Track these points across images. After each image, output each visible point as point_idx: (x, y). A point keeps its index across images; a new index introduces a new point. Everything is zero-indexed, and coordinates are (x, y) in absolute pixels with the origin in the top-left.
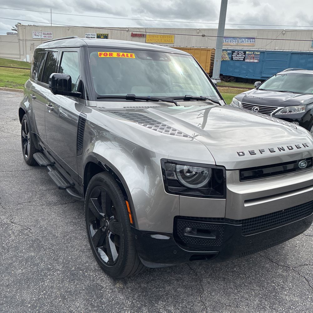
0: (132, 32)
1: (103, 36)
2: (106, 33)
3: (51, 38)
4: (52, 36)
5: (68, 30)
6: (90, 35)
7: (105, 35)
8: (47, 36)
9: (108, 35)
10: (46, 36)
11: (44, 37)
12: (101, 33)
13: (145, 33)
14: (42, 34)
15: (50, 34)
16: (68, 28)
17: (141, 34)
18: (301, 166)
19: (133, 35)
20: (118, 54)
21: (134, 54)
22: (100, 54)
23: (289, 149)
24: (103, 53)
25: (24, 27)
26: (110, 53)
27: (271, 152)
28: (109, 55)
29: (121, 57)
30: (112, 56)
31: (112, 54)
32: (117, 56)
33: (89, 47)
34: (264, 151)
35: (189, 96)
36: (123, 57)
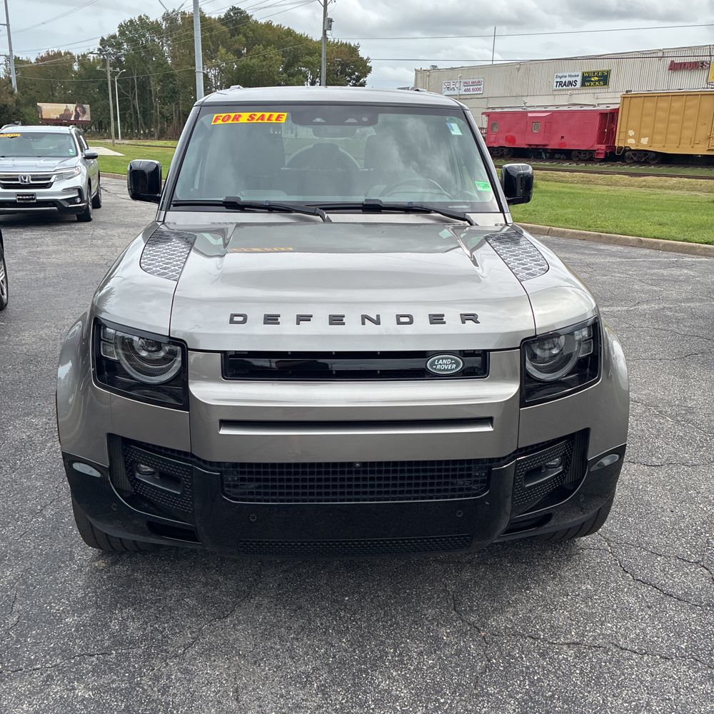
0: (672, 59)
1: (596, 76)
2: (606, 68)
3: (479, 92)
4: (482, 86)
5: (518, 71)
6: (566, 77)
7: (603, 72)
8: (471, 87)
9: (609, 72)
10: (469, 87)
11: (465, 91)
12: (594, 70)
13: (708, 58)
14: (462, 84)
15: (479, 83)
16: (518, 66)
17: (696, 63)
18: (435, 369)
19: (675, 67)
20: (250, 116)
21: (286, 114)
22: (217, 119)
23: (399, 323)
24: (224, 115)
25: (428, 73)
26: (236, 115)
27: (330, 324)
28: (233, 120)
29: (255, 121)
30: (237, 120)
31: (240, 116)
32: (248, 120)
33: (204, 106)
34: (310, 320)
35: (373, 203)
36: (260, 121)
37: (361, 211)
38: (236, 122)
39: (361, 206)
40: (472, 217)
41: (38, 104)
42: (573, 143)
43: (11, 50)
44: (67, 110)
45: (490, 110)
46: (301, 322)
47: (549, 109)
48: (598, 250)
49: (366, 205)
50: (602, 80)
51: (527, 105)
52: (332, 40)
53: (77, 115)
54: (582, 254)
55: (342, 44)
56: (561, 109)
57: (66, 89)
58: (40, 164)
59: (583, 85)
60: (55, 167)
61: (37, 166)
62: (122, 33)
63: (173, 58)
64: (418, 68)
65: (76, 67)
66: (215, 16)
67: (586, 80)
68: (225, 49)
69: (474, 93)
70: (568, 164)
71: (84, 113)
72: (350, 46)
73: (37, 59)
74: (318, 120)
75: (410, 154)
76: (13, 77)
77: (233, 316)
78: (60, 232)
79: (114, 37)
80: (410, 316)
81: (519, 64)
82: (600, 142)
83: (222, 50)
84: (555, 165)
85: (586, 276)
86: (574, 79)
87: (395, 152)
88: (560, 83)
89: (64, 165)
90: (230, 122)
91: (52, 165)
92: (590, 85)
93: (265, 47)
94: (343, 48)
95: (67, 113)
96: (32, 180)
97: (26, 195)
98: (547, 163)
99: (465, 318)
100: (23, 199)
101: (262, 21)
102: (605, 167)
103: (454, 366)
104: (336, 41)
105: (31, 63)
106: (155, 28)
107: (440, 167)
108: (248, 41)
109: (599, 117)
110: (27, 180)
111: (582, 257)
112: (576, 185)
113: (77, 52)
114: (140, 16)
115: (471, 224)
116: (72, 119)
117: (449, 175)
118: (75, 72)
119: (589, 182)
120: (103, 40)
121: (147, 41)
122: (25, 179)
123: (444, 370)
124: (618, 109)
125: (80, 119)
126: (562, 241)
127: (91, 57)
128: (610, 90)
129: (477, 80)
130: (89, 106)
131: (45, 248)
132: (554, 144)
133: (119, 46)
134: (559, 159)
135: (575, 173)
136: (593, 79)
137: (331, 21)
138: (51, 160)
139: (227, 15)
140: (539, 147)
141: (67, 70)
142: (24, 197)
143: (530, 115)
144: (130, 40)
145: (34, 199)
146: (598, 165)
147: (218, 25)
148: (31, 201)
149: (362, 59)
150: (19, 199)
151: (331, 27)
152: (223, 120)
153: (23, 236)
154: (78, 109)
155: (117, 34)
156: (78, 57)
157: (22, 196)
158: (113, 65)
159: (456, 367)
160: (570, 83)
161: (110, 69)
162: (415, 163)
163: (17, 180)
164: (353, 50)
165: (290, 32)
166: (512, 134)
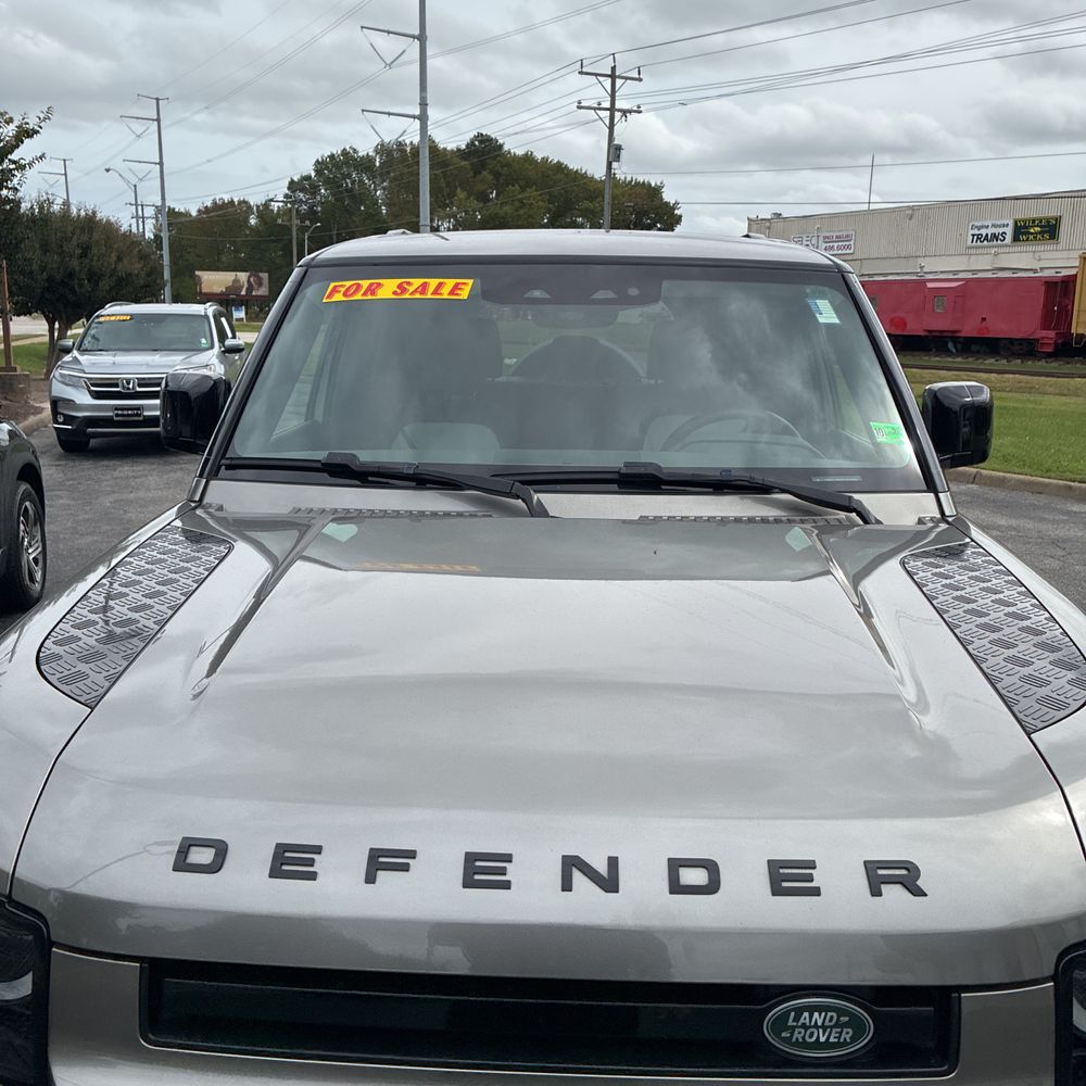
1: (1038, 226)
2: (1053, 213)
3: (848, 251)
4: (852, 242)
5: (911, 218)
6: (987, 227)
7: (1048, 220)
8: (836, 245)
9: (1058, 220)
10: (831, 244)
11: (825, 249)
12: (1033, 215)
14: (821, 239)
15: (848, 238)
16: (910, 212)
18: (788, 1041)
20: (400, 286)
21: (470, 282)
22: (335, 290)
23: (676, 888)
24: (348, 284)
25: (767, 224)
26: (371, 285)
27: (465, 885)
28: (364, 294)
29: (407, 296)
30: (373, 293)
31: (379, 285)
32: (395, 293)
33: (315, 266)
34: (405, 868)
35: (642, 471)
36: (417, 296)
37: (615, 487)
38: (370, 297)
39: (615, 476)
40: (868, 501)
41: (197, 273)
42: (1000, 328)
43: (163, 199)
44: (236, 281)
45: (867, 279)
46: (381, 875)
47: (960, 276)
48: (1068, 513)
49: (626, 475)
50: (1046, 232)
51: (925, 270)
52: (623, 178)
53: (250, 289)
54: (1042, 520)
55: (637, 184)
56: (980, 275)
57: (237, 251)
58: (153, 361)
59: (1016, 239)
60: (175, 366)
61: (147, 365)
62: (319, 172)
63: (388, 205)
64: (753, 217)
65: (253, 221)
66: (451, 146)
67: (1021, 232)
68: (465, 193)
69: (840, 252)
70: (992, 361)
71: (260, 284)
72: (650, 185)
73: (199, 211)
74: (537, 294)
75: (732, 359)
76: (165, 235)
77: (187, 845)
78: (175, 467)
79: (308, 178)
80: (711, 867)
81: (912, 208)
82: (1045, 327)
83: (461, 194)
84: (971, 362)
85: (1055, 564)
86: (1001, 230)
87: (703, 352)
88: (979, 237)
89: (190, 363)
90: (359, 297)
91: (170, 363)
92: (1027, 240)
93: (523, 189)
94: (638, 189)
95: (237, 285)
96: (140, 386)
97: (128, 409)
98: (959, 359)
99: (879, 876)
100: (123, 415)
101: (520, 152)
102: (1054, 365)
103: (847, 1034)
104: (629, 179)
105: (191, 215)
106: (365, 164)
107: (791, 379)
108: (498, 181)
109: (1043, 288)
110: (131, 386)
111: (1042, 527)
112: (1010, 394)
113: (255, 200)
114: (345, 149)
115: (866, 522)
116: (243, 293)
117: (808, 396)
118: (251, 228)
119: (1030, 389)
120: (292, 182)
121: (353, 182)
122: (129, 384)
123: (818, 1045)
124: (1076, 276)
125: (254, 293)
126: (1000, 494)
127: (275, 206)
128: (1060, 247)
129: (844, 233)
130: (266, 275)
131: (141, 494)
132: (969, 329)
133: (314, 190)
134: (978, 352)
135: (1006, 376)
136: (1032, 231)
137: (619, 148)
138: (173, 355)
139: (470, 145)
140: (945, 334)
141: (241, 226)
142: (125, 412)
143: (930, 285)
144: (328, 182)
145: (140, 415)
146: (1042, 363)
147: (456, 160)
148: (136, 418)
149: (667, 204)
150: (117, 415)
151: (619, 157)
152: (345, 294)
153: (116, 474)
154: (252, 279)
155: (313, 174)
156: (258, 207)
157: (122, 410)
158: (302, 218)
159: (854, 1039)
160: (995, 237)
161: (296, 222)
162: (743, 376)
163: (117, 385)
164: (655, 192)
165: (560, 168)
166: (900, 314)
